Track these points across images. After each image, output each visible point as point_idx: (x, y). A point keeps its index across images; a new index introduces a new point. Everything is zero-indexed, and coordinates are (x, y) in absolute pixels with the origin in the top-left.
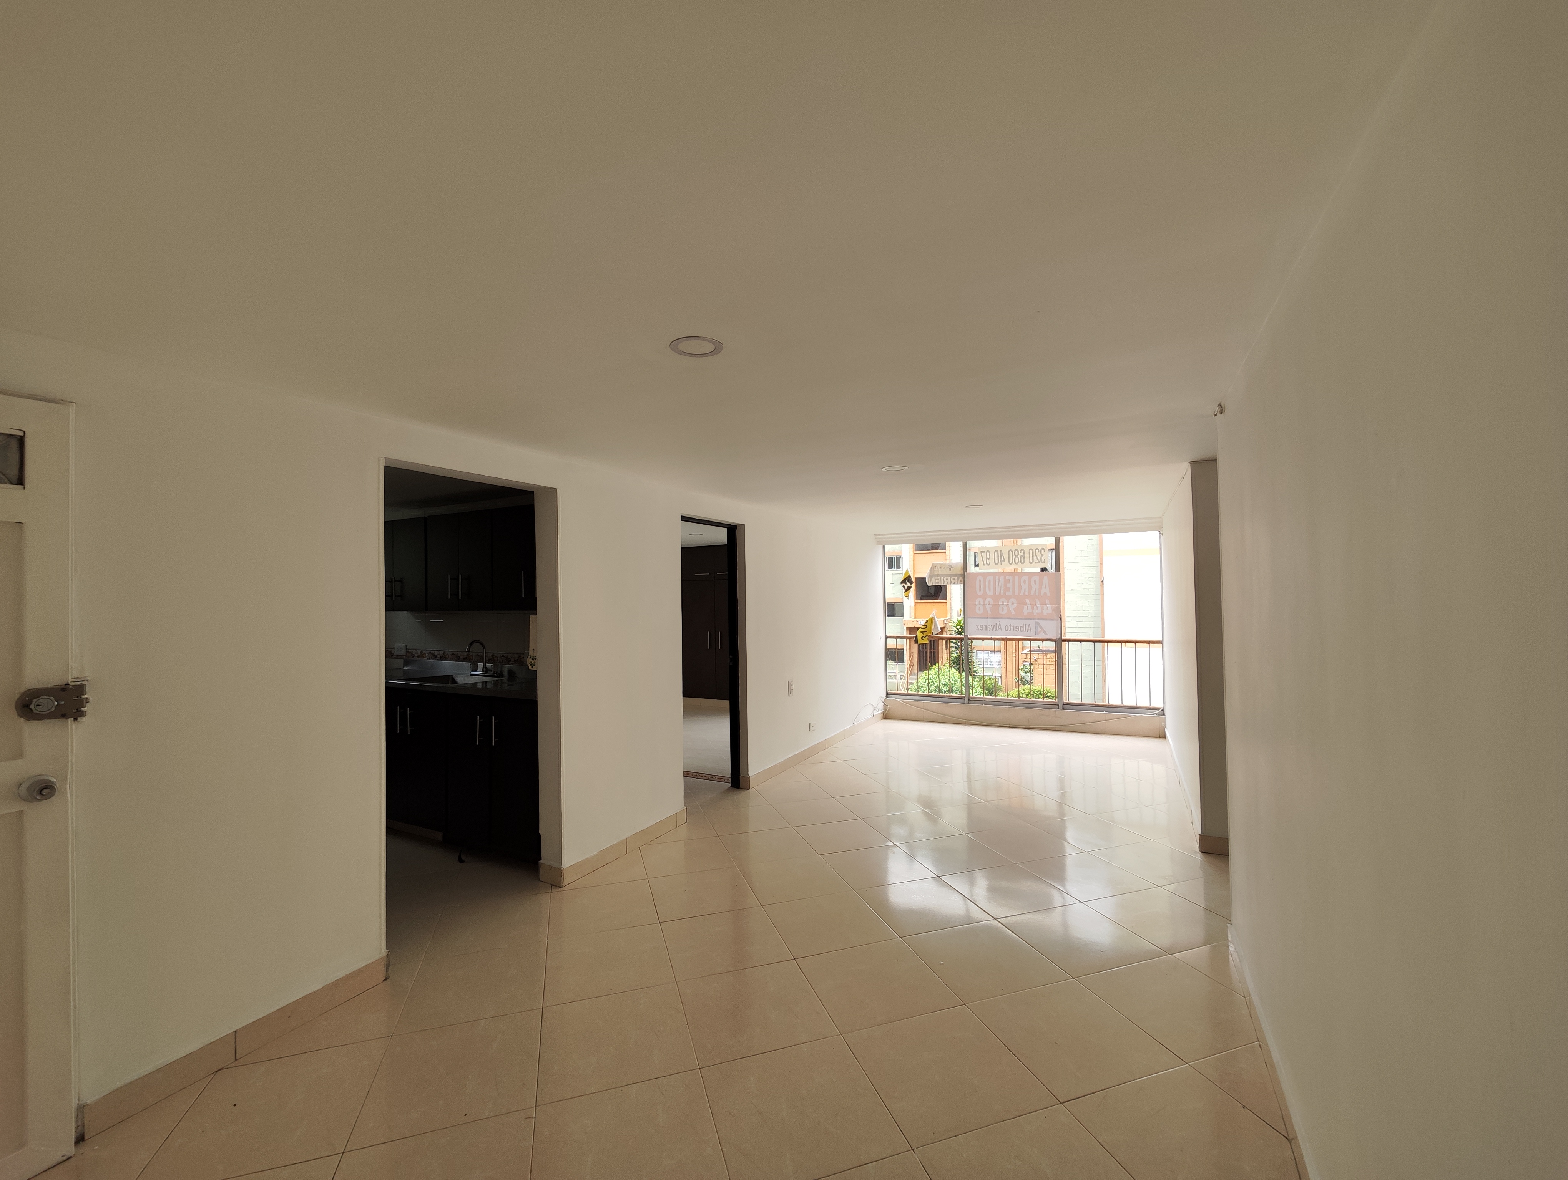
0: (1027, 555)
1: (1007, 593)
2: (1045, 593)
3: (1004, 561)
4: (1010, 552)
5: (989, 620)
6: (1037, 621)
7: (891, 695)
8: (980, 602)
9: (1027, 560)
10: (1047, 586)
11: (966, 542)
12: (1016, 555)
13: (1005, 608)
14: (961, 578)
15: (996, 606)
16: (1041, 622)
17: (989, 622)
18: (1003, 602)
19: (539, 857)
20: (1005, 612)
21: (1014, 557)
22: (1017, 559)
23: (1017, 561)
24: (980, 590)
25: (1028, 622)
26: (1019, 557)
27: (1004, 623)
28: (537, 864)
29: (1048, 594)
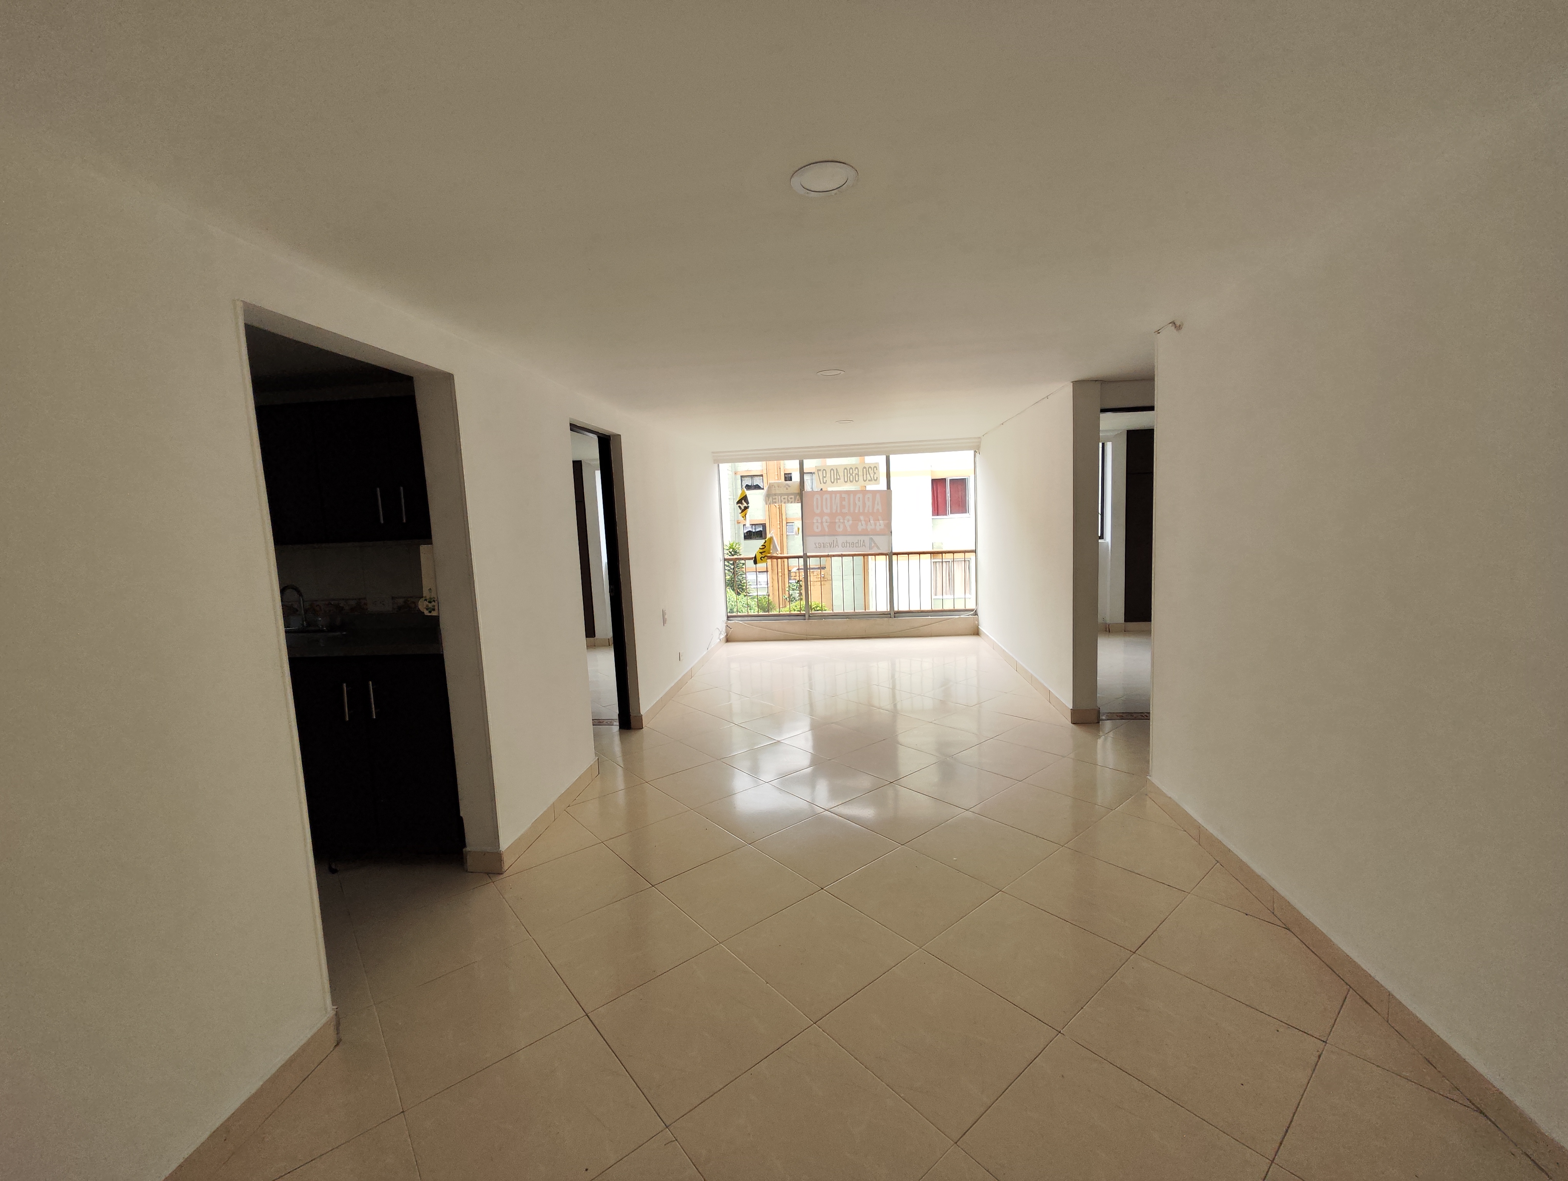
0: (860, 473)
1: (844, 511)
2: (878, 510)
3: (839, 479)
4: (846, 470)
5: (827, 538)
6: (871, 537)
7: (732, 618)
8: (817, 520)
9: (861, 478)
10: (880, 503)
11: (803, 461)
12: (851, 472)
13: (842, 526)
14: (798, 497)
15: (832, 524)
16: (874, 538)
17: (827, 540)
18: (839, 520)
19: (464, 845)
20: (841, 530)
21: (849, 475)
22: (851, 477)
23: (851, 479)
24: (817, 508)
25: (862, 538)
26: (854, 475)
27: (841, 539)
28: (462, 853)
29: (881, 511)
